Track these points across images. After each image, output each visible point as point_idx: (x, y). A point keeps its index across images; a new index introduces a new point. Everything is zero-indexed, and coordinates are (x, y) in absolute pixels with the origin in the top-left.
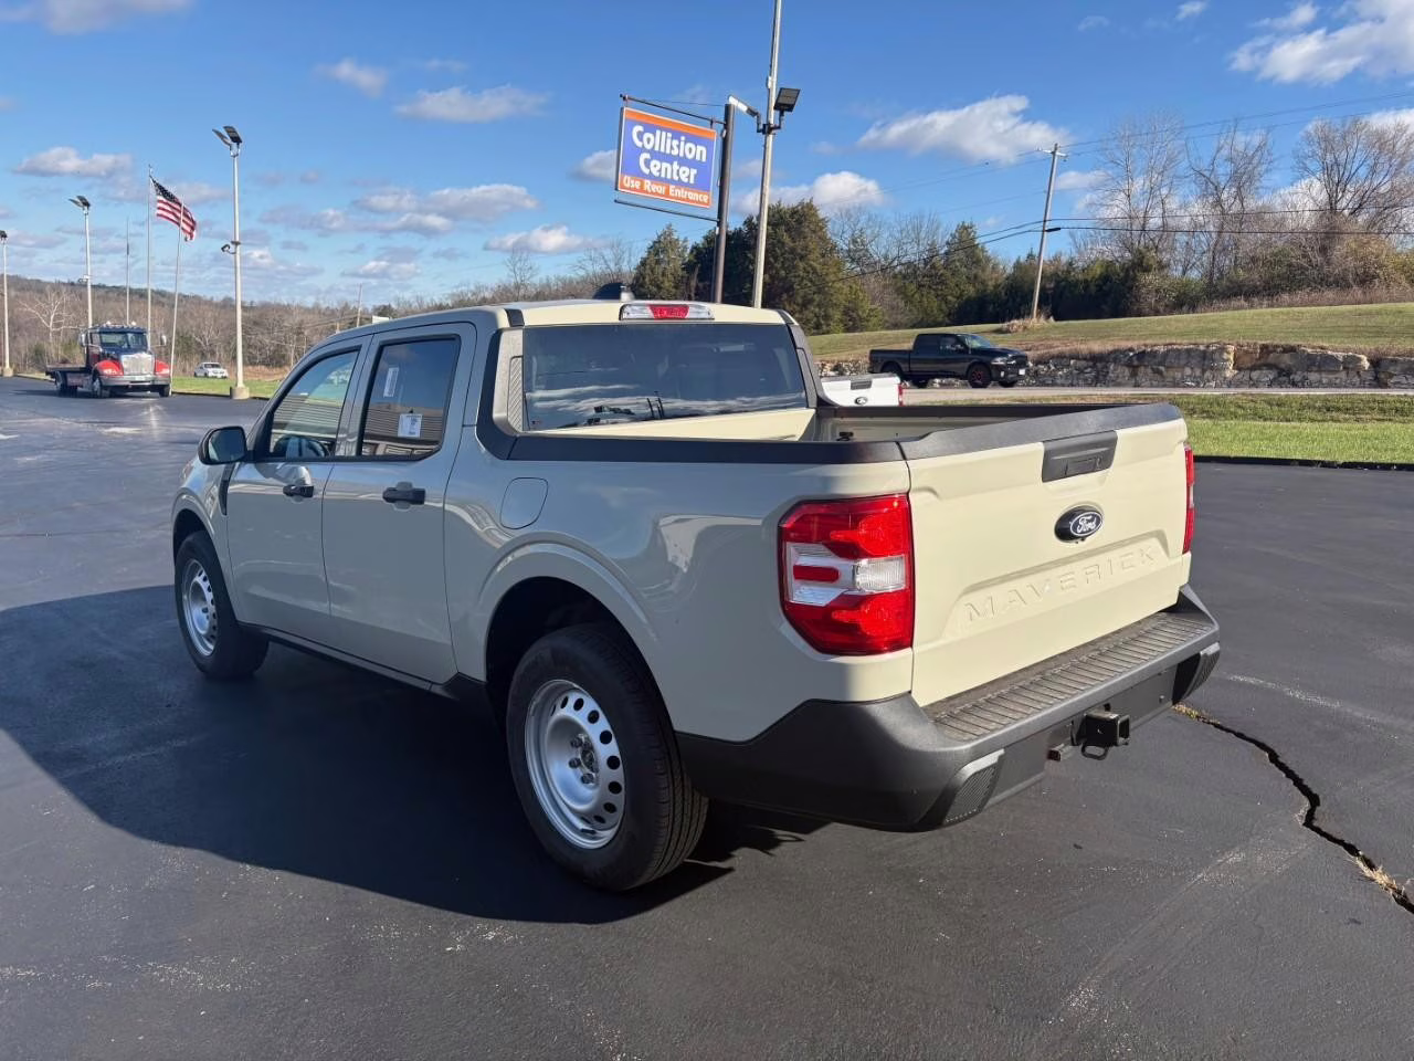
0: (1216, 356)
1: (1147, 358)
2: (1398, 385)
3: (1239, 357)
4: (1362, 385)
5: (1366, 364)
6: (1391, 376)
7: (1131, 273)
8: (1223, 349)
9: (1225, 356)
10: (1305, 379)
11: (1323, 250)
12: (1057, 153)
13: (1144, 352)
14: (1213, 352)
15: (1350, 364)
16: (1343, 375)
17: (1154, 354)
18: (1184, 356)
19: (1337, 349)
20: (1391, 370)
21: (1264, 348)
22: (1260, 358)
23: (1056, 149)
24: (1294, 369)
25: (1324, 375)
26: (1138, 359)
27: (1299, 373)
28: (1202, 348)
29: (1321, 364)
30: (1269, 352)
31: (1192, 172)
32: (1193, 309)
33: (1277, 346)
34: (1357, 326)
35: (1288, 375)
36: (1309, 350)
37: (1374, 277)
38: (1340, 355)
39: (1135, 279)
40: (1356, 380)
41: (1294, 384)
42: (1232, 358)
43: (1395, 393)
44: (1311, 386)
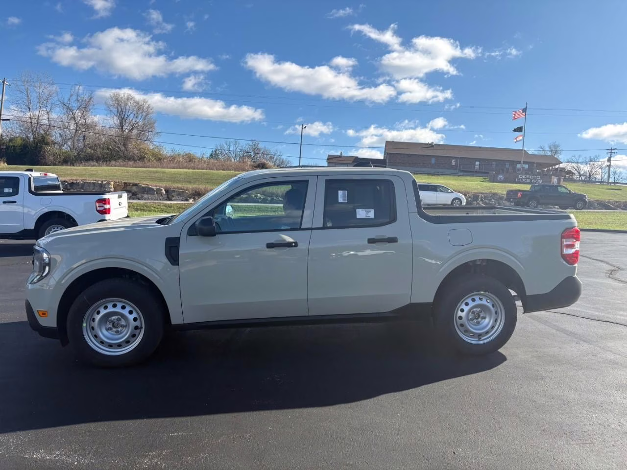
0: (106, 186)
1: (74, 185)
2: (175, 200)
3: (116, 187)
4: (163, 199)
5: (164, 192)
6: (173, 196)
7: (39, 144)
8: (109, 183)
9: (110, 186)
10: (142, 197)
11: (124, 145)
12: (5, 82)
13: (73, 183)
14: (105, 184)
15: (158, 191)
16: (156, 195)
17: (78, 184)
18: (92, 185)
19: (153, 185)
20: (173, 194)
21: (125, 183)
22: (124, 188)
23: (4, 81)
24: (138, 193)
25: (149, 195)
26: (70, 186)
27: (140, 194)
28: (100, 182)
29: (148, 191)
30: (127, 186)
31: (60, 103)
32: (72, 164)
33: (130, 183)
34: (152, 177)
35: (136, 195)
36: (143, 185)
37: (144, 157)
38: (155, 188)
39: (41, 147)
40: (161, 198)
41: (139, 199)
42: (113, 187)
43: (175, 202)
44: (145, 199)
